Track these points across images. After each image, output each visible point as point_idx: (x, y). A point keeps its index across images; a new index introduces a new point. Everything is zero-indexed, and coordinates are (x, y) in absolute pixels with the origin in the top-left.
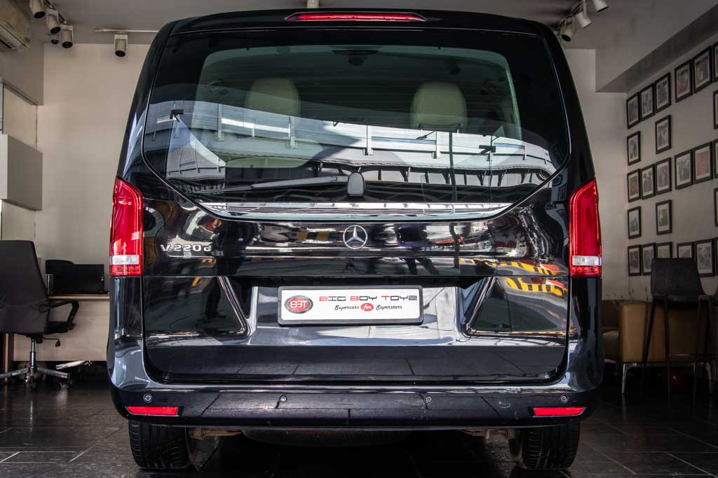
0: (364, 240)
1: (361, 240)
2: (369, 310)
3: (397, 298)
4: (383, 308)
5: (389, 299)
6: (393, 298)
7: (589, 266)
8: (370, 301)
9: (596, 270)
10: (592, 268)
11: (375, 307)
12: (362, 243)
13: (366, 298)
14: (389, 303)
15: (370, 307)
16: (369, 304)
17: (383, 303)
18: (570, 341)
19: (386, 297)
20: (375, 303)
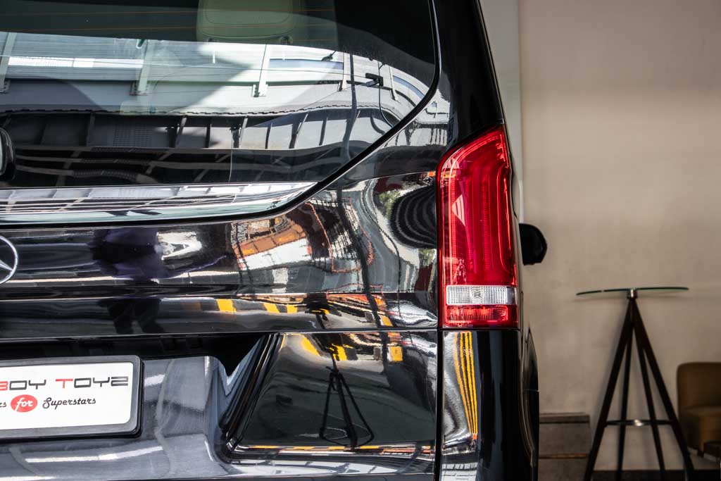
0: (12, 265)
1: (6, 267)
2: (27, 409)
3: (87, 382)
4: (56, 404)
5: (70, 385)
6: (79, 383)
7: (487, 307)
8: (30, 391)
9: (505, 314)
10: (495, 310)
11: (40, 402)
12: (7, 272)
13: (23, 385)
14: (72, 393)
15: (30, 403)
16: (28, 398)
17: (58, 393)
18: (444, 466)
19: (64, 380)
20: (40, 395)
